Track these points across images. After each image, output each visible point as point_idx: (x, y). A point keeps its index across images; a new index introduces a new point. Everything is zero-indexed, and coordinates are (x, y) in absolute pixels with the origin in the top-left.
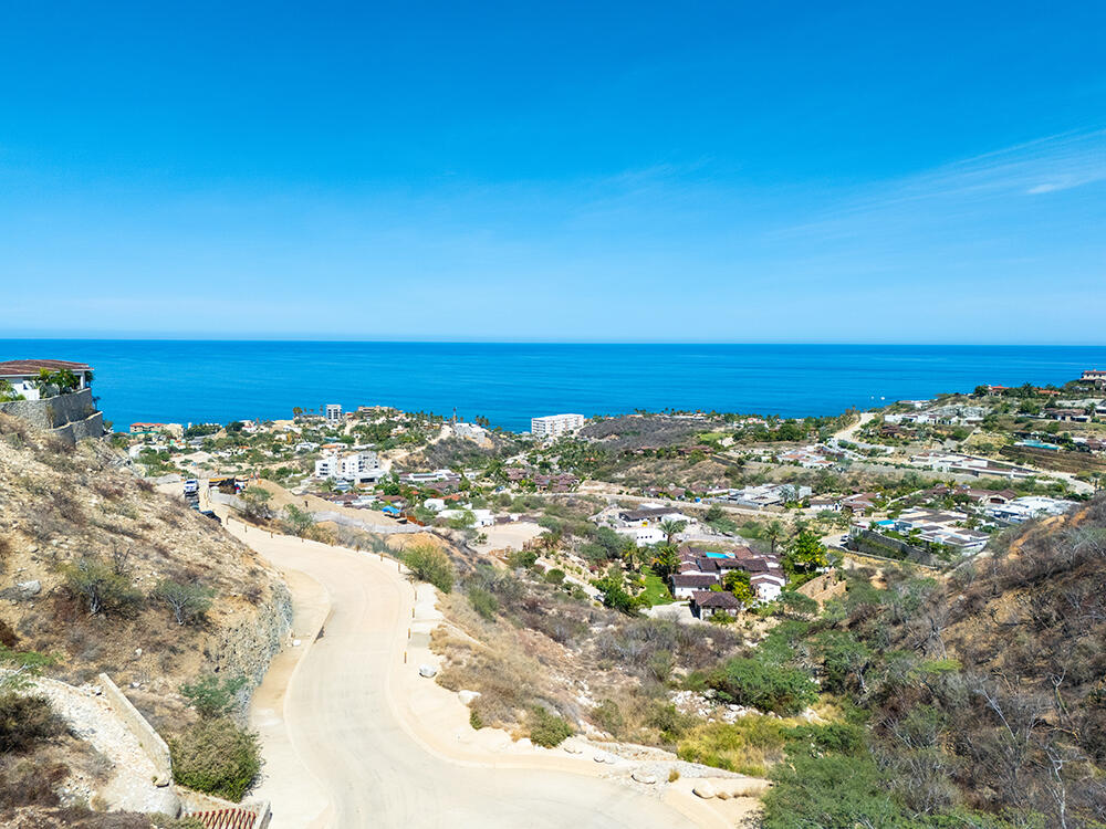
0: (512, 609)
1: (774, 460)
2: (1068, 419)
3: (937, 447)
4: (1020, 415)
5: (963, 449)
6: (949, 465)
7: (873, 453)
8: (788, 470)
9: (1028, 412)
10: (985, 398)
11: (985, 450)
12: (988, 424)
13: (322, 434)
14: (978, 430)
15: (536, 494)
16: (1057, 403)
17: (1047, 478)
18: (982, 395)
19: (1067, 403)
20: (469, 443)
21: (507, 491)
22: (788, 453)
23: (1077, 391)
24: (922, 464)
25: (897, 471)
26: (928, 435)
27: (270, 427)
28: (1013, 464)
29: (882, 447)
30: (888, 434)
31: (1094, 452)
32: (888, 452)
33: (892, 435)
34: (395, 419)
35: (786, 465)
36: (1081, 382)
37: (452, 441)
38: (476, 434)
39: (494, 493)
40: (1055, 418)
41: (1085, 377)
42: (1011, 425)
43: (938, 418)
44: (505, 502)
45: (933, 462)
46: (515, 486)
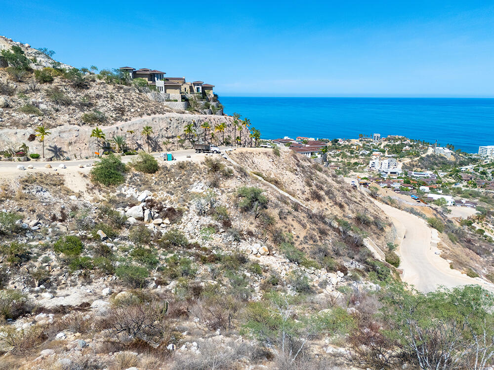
0: (461, 241)
13: (371, 147)
15: (476, 189)
20: (442, 157)
21: (460, 185)
27: (349, 142)
34: (405, 142)
37: (433, 156)
38: (446, 153)
39: (453, 186)
44: (459, 191)
46: (465, 183)
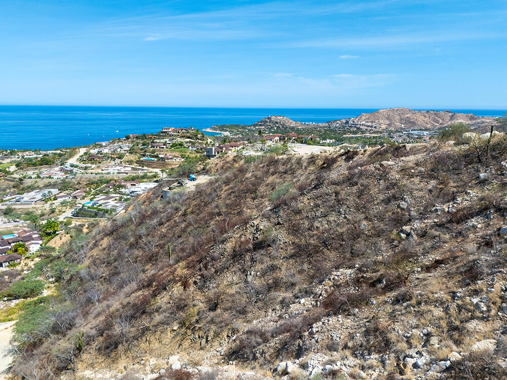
1: (39, 177)
2: (158, 147)
3: (113, 163)
4: (142, 147)
5: (122, 163)
6: (117, 171)
7: (86, 168)
8: (47, 181)
9: (145, 145)
10: (129, 140)
11: (130, 162)
12: (131, 151)
14: (128, 154)
16: (155, 141)
17: (151, 172)
18: (128, 139)
19: (158, 141)
22: (45, 173)
23: (161, 136)
24: (106, 172)
25: (96, 176)
26: (109, 158)
28: (140, 167)
29: (89, 165)
30: (91, 159)
31: (166, 160)
32: (93, 167)
33: (94, 159)
35: (45, 179)
36: (162, 132)
40: (154, 147)
41: (164, 130)
42: (139, 151)
43: (112, 150)
45: (111, 170)
